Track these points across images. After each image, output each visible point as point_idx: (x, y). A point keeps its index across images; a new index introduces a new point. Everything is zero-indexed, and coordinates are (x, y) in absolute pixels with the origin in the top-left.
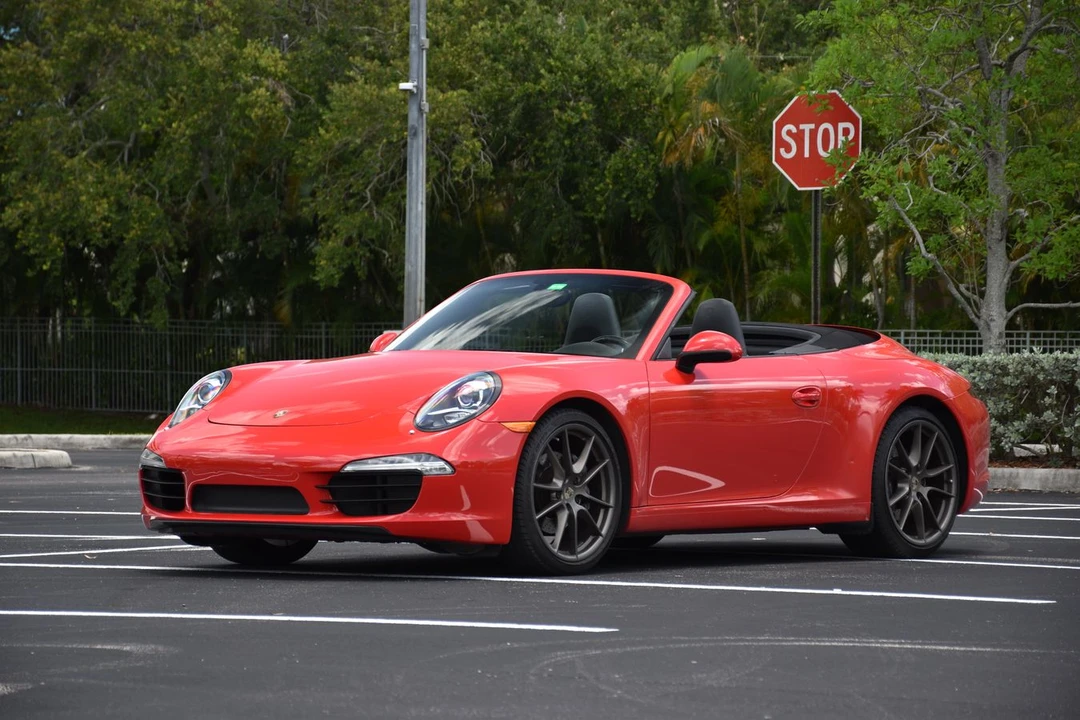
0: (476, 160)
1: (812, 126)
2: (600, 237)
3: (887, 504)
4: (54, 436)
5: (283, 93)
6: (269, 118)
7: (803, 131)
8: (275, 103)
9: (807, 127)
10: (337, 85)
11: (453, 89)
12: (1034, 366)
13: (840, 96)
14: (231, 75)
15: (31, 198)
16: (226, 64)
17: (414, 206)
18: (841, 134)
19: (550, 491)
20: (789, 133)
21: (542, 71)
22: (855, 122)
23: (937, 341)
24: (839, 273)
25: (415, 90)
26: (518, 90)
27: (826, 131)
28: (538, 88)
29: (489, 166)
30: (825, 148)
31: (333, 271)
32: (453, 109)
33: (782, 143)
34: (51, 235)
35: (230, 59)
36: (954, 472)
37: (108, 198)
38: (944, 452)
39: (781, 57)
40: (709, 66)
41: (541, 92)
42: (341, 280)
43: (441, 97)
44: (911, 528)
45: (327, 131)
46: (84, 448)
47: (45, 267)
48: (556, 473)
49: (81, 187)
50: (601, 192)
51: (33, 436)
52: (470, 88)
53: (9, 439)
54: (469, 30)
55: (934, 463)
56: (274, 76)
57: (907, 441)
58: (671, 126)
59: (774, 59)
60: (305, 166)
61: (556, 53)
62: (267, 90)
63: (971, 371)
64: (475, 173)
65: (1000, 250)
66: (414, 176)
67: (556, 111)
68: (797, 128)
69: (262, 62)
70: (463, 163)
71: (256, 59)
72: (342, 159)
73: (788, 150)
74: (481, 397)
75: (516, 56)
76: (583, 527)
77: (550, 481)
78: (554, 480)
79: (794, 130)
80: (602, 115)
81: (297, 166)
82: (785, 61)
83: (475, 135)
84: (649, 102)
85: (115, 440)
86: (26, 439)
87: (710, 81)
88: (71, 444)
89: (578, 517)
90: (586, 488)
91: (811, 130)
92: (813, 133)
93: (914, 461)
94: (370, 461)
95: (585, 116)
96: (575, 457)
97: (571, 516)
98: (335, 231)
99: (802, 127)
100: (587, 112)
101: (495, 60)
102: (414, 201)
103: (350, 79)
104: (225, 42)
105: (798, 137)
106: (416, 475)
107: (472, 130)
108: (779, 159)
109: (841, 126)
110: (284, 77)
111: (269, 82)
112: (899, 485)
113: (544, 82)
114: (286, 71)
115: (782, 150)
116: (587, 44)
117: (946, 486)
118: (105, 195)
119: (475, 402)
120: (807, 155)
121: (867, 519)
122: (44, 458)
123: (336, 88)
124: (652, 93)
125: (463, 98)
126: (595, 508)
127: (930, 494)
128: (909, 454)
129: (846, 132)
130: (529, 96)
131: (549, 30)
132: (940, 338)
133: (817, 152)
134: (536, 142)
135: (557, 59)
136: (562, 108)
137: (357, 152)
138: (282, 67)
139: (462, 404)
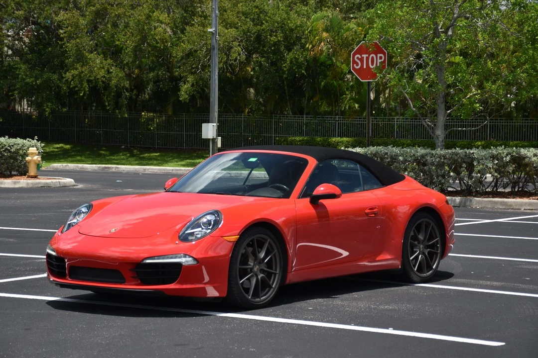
0: (239, 54)
1: (367, 55)
2: (285, 82)
3: (409, 259)
4: (76, 165)
5: (168, 30)
6: (163, 39)
7: (363, 57)
8: (165, 33)
9: (365, 56)
10: (188, 27)
11: (231, 28)
12: (456, 155)
13: (379, 44)
14: (149, 23)
15: (76, 69)
16: (147, 18)
17: (214, 76)
18: (379, 59)
19: (247, 269)
20: (358, 58)
21: (264, 22)
22: (384, 54)
23: (408, 121)
24: (372, 96)
25: (214, 32)
26: (255, 29)
27: (373, 58)
28: (262, 28)
29: (244, 57)
30: (372, 65)
31: (187, 96)
32: (231, 36)
33: (354, 62)
34: (83, 82)
35: (149, 17)
36: (439, 242)
37: (104, 69)
38: (435, 232)
39: (352, 16)
40: (326, 19)
41: (263, 30)
42: (189, 99)
43: (226, 31)
44: (420, 270)
45: (184, 44)
46: (88, 170)
47: (81, 95)
48: (250, 260)
49: (94, 65)
50: (285, 67)
51: (69, 165)
52: (237, 28)
53: (60, 166)
54: (237, 6)
55: (431, 238)
56: (165, 23)
57: (418, 229)
58: (312, 42)
59: (349, 17)
60: (176, 57)
61: (269, 15)
62: (162, 29)
63: (431, 157)
64: (239, 60)
65: (443, 107)
66: (214, 65)
67: (269, 36)
68: (361, 56)
69: (161, 18)
70: (234, 56)
71: (158, 17)
72: (190, 54)
73: (357, 65)
74: (212, 223)
75: (254, 16)
76: (263, 285)
77: (247, 264)
78: (249, 263)
79: (360, 57)
80: (286, 38)
81: (173, 57)
82: (353, 17)
83: (239, 45)
84: (303, 33)
85: (99, 167)
86: (66, 166)
87: (326, 25)
88: (83, 168)
89: (261, 280)
90: (265, 265)
91: (366, 57)
92: (367, 58)
93: (421, 237)
94: (156, 258)
95: (279, 38)
96: (259, 249)
97: (257, 279)
98: (187, 81)
99: (363, 56)
100: (280, 37)
101: (246, 18)
102: (214, 74)
103: (193, 25)
104: (147, 11)
105: (361, 60)
106: (179, 265)
107: (238, 44)
108: (354, 68)
109: (379, 55)
110: (169, 24)
111: (163, 26)
112: (415, 250)
113: (264, 26)
114: (169, 22)
115: (355, 65)
116: (281, 12)
117: (436, 248)
118: (103, 68)
119: (209, 226)
120: (365, 67)
121: (400, 267)
122: (64, 183)
123: (188, 28)
124: (304, 30)
125: (234, 32)
126: (269, 275)
127: (429, 253)
128: (419, 235)
129: (381, 58)
130: (259, 31)
131: (266, 6)
132: (409, 120)
133: (369, 66)
134: (261, 48)
135: (269, 17)
136: (271, 36)
137: (196, 51)
138: (167, 21)
139: (203, 227)
